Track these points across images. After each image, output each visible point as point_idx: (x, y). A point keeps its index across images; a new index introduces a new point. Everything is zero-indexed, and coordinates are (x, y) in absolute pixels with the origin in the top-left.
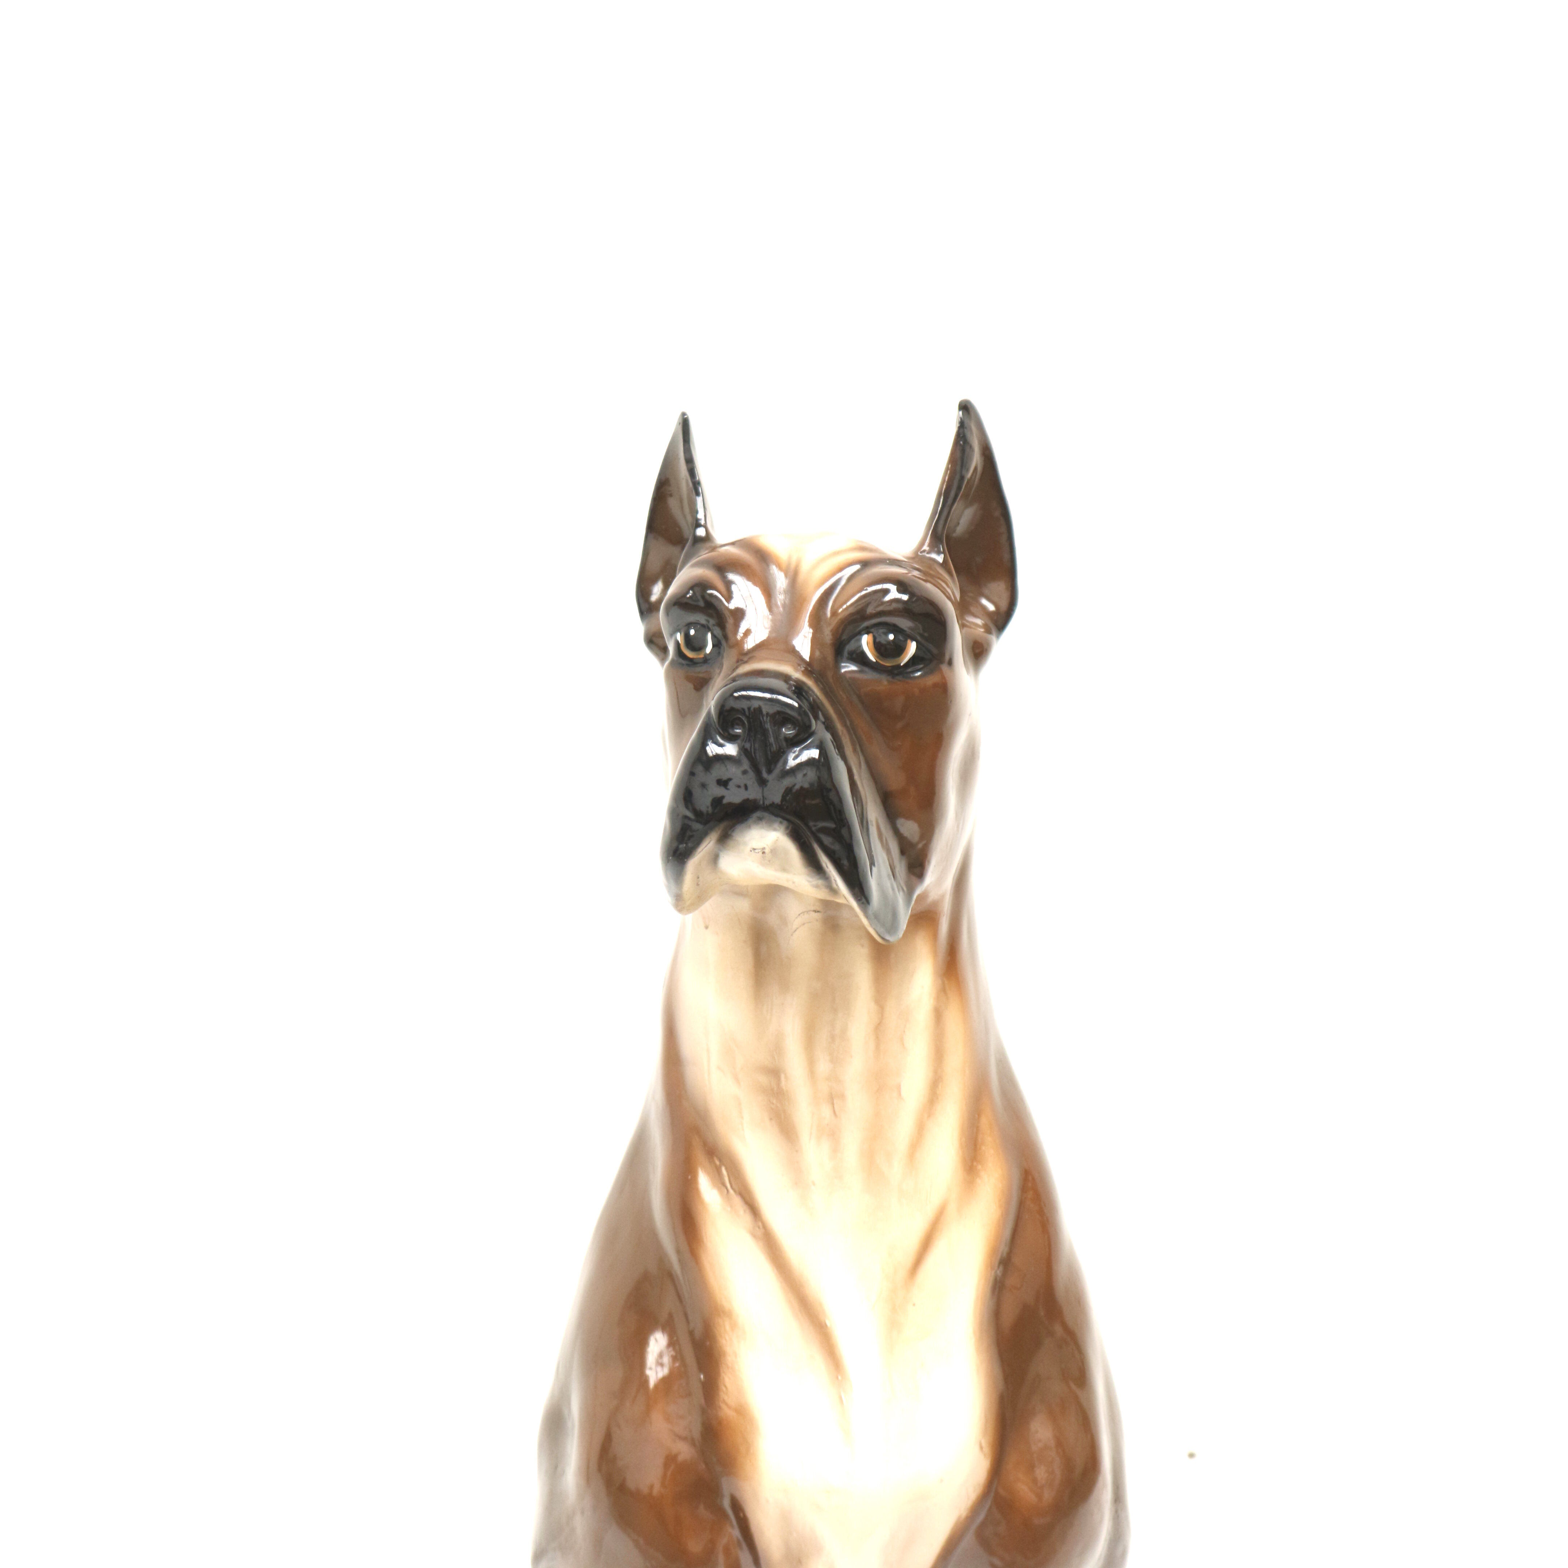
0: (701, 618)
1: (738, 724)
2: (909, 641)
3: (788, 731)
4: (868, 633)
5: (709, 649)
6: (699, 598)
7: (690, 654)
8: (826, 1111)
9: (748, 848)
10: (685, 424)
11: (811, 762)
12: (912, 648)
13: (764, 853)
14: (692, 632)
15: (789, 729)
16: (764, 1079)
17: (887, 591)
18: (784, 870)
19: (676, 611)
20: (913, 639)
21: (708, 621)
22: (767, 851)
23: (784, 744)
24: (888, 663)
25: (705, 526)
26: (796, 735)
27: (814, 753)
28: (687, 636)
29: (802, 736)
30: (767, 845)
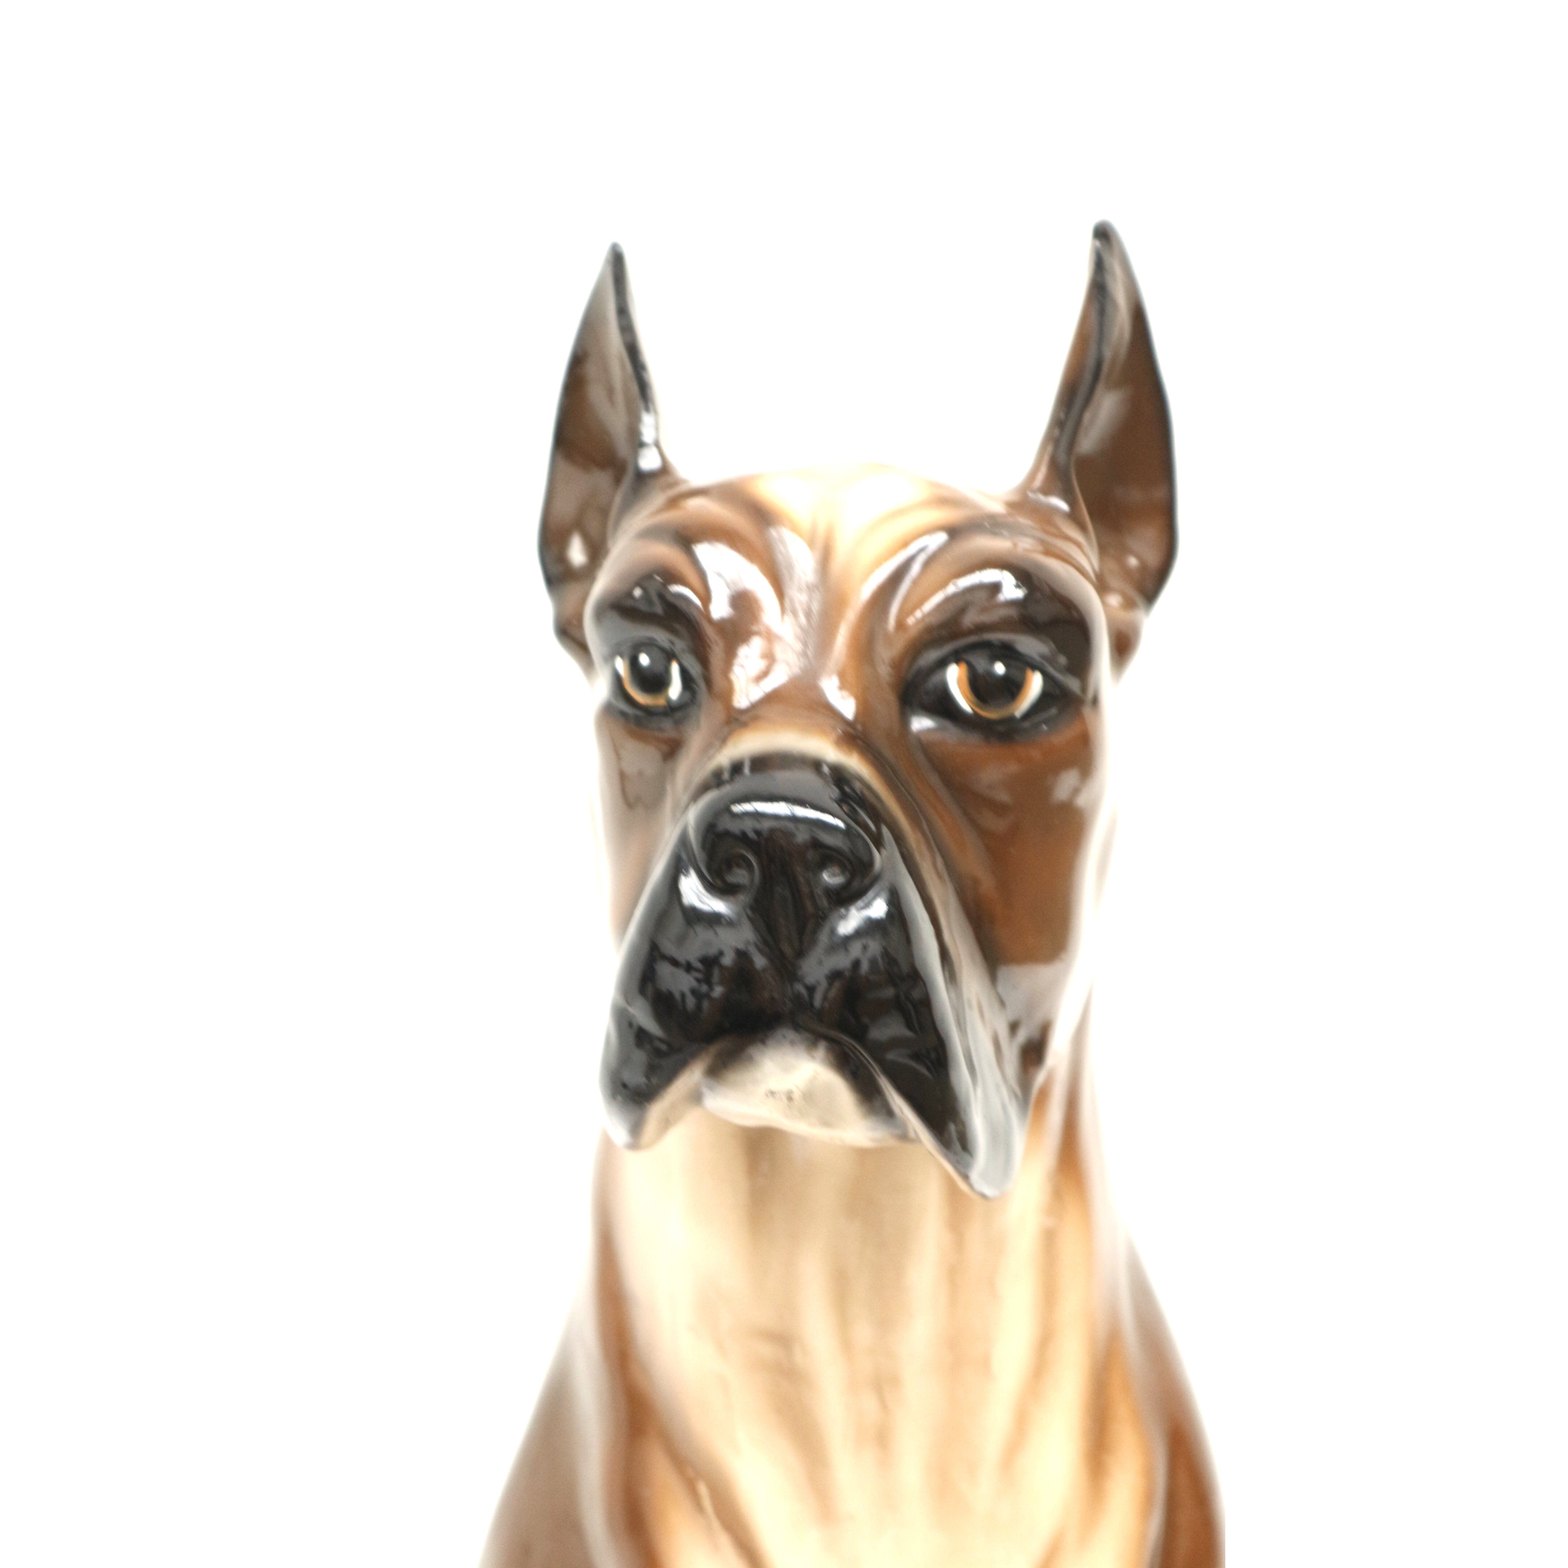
0: (661, 636)
1: (739, 866)
2: (1029, 672)
3: (830, 878)
4: (957, 662)
5: (675, 690)
6: (655, 599)
7: (641, 698)
8: (870, 1403)
9: (762, 1089)
10: (617, 261)
11: (872, 927)
12: (1035, 684)
13: (790, 1098)
14: (644, 660)
15: (834, 875)
16: (767, 1350)
17: (996, 588)
18: (826, 1124)
19: (614, 620)
20: (1035, 667)
21: (672, 643)
22: (797, 1095)
23: (824, 902)
24: (991, 714)
25: (657, 445)
26: (845, 887)
27: (878, 909)
28: (634, 663)
29: (856, 884)
30: (797, 1087)
